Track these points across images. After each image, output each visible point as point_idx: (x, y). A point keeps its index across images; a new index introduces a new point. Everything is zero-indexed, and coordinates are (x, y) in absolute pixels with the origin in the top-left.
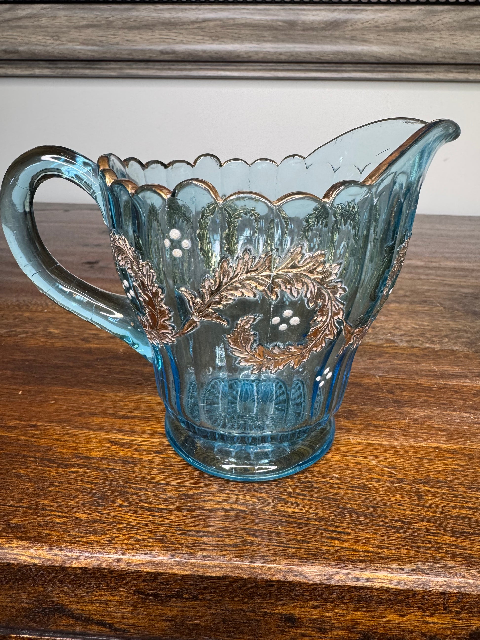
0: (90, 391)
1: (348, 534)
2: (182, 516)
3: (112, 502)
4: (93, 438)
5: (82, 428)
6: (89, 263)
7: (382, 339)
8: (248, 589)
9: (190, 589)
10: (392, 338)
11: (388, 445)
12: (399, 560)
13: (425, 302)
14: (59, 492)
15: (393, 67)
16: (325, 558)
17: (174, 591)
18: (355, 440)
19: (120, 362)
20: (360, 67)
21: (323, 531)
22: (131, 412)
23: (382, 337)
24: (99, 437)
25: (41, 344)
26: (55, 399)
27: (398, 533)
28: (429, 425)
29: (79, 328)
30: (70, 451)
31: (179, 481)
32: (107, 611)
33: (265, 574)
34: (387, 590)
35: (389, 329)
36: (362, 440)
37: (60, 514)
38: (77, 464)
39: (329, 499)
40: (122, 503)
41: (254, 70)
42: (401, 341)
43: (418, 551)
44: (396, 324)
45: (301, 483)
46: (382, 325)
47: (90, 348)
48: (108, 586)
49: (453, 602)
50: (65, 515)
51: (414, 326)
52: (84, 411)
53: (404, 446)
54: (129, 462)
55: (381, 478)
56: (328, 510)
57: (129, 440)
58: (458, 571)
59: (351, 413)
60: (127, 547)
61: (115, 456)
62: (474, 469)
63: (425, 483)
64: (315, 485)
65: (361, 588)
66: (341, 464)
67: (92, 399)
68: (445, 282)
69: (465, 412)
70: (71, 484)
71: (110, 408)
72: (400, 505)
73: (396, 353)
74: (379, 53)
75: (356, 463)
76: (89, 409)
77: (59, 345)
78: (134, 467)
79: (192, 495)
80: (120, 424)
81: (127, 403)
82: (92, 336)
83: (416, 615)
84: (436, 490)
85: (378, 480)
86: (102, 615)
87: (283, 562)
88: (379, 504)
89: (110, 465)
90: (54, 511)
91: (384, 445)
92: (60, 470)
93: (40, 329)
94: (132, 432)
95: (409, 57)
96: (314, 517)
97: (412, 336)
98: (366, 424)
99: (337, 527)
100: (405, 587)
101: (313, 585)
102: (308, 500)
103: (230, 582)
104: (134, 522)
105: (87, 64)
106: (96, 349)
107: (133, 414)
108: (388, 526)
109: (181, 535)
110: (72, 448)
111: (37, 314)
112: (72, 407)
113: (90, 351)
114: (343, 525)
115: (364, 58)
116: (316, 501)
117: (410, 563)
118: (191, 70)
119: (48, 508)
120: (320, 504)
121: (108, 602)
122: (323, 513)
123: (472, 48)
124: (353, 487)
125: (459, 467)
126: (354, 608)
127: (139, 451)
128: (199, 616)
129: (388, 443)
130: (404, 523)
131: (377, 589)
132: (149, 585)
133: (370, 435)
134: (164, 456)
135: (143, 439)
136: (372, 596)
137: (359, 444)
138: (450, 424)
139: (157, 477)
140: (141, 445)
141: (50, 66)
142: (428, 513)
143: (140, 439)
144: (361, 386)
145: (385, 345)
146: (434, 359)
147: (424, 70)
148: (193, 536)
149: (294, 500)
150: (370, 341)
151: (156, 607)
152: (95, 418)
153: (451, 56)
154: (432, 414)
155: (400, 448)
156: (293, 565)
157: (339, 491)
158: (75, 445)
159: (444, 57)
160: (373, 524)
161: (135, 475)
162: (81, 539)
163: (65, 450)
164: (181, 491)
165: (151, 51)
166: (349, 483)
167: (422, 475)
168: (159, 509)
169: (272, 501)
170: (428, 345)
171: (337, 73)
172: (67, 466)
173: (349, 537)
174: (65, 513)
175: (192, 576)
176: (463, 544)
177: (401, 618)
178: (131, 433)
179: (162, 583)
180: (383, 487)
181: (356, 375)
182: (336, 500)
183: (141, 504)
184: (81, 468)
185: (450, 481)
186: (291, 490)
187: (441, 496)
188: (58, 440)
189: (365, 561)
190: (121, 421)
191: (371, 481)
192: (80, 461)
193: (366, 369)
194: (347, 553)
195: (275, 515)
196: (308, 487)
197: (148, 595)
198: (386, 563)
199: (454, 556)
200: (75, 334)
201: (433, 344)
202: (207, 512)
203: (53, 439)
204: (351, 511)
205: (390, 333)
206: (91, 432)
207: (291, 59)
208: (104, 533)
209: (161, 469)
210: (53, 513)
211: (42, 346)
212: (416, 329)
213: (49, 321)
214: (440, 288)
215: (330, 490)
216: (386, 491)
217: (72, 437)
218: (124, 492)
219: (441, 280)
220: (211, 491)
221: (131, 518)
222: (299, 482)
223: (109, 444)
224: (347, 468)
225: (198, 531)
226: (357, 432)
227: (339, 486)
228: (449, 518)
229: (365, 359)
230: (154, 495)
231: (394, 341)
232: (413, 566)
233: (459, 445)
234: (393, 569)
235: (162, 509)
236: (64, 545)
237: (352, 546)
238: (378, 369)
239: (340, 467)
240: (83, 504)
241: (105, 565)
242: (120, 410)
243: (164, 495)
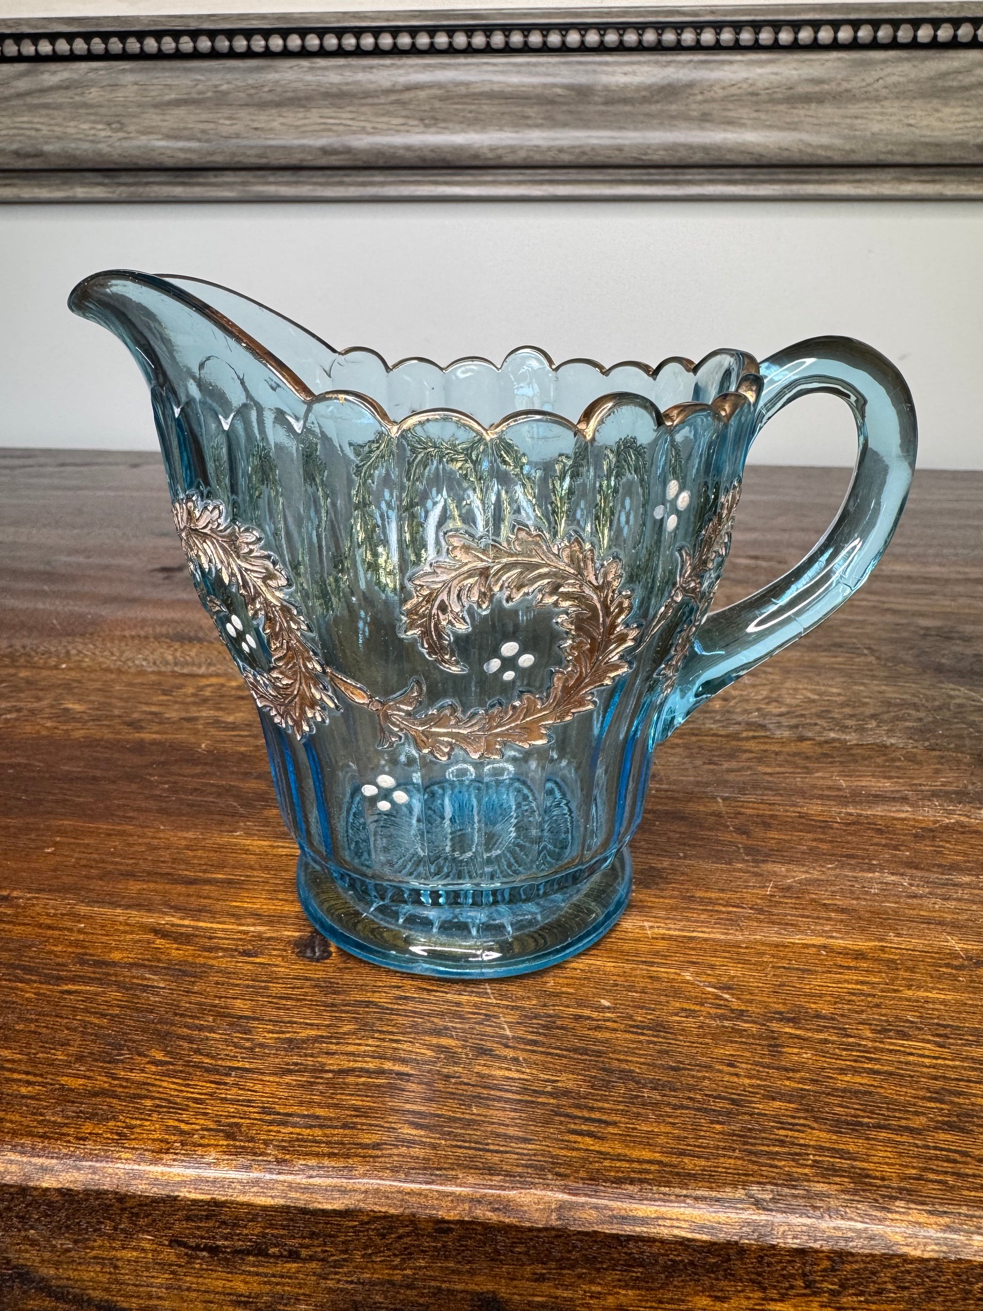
0: (129, 828)
1: (615, 1124)
2: (278, 1083)
3: (140, 1054)
4: (121, 923)
5: (101, 903)
6: (164, 570)
7: (739, 723)
8: (400, 1237)
9: (282, 1236)
10: (761, 721)
11: (720, 940)
12: (711, 1179)
13: (840, 646)
14: (35, 1033)
15: (789, 173)
16: (558, 1174)
17: (250, 1240)
18: (656, 930)
19: (198, 770)
20: (721, 174)
21: (562, 1119)
22: (205, 871)
23: (740, 719)
24: (132, 921)
25: (44, 733)
26: (56, 844)
27: (719, 1123)
28: (813, 900)
29: (127, 700)
30: (70, 950)
31: (281, 1013)
32: (117, 1281)
33: (433, 1207)
34: (685, 1243)
35: (757, 701)
36: (669, 929)
37: (30, 1078)
38: (80, 976)
39: (585, 1052)
40: (159, 1056)
41: (509, 183)
42: (779, 725)
43: (754, 1162)
44: (772, 691)
45: (531, 1018)
46: (745, 693)
47: (142, 740)
48: (115, 1229)
49: (824, 1270)
50: (40, 1079)
51: (809, 695)
52: (110, 867)
53: (756, 942)
54: (185, 973)
55: (698, 1008)
56: (578, 1074)
57: (193, 927)
58: (833, 1203)
59: (655, 874)
60: (157, 1146)
61: (159, 960)
62: (895, 991)
63: (789, 1020)
64: (559, 1023)
65: (629, 1238)
66: (620, 981)
67: (130, 845)
68: (886, 606)
69: (893, 874)
70: (62, 1017)
71: (163, 862)
72: (731, 1065)
73: (766, 751)
74: (758, 145)
75: (651, 977)
76: (121, 864)
77: (78, 734)
78: (193, 982)
79: (304, 1041)
80: (179, 895)
81: (200, 853)
82: (149, 717)
83: (749, 1298)
84: (810, 1034)
85: (691, 1013)
86: (106, 1290)
87: (471, 1180)
88: (687, 1062)
89: (146, 979)
90: (19, 1073)
91: (713, 940)
92: (44, 988)
93: (45, 703)
94: (200, 911)
95: (820, 152)
96: (549, 1089)
97: (802, 716)
98: (683, 898)
99: (592, 1109)
100: (722, 1237)
101: (530, 1229)
102: (542, 1053)
103: (362, 1223)
104: (178, 1096)
105: (177, 177)
106: (154, 743)
107: (209, 875)
108: (698, 1110)
109: (271, 1123)
110: (76, 944)
111: (45, 673)
112: (89, 860)
113: (140, 748)
114: (606, 1105)
115: (728, 157)
116: (557, 1055)
117: (734, 1185)
118: (383, 184)
119: (9, 1066)
120: (565, 1061)
121: (120, 1264)
122: (567, 1081)
123: (948, 133)
124: (637, 1027)
125: (865, 988)
126: (619, 1280)
127: (210, 949)
128: (304, 1294)
129: (723, 937)
130: (733, 1102)
131: (662, 1241)
132: (198, 1228)
133: (689, 921)
134: (258, 960)
135: (220, 926)
136: (655, 1256)
137: (663, 939)
138: (858, 899)
139: (238, 1003)
140: (216, 938)
141: (106, 181)
142: (787, 1083)
143: (215, 926)
144: (683, 818)
145: (744, 734)
146: (841, 763)
147: (851, 177)
148: (294, 1125)
149: (510, 1053)
150: (712, 726)
151: (215, 1275)
152: (131, 883)
153: (905, 149)
154: (823, 877)
155: (746, 948)
156: (491, 1187)
157: (608, 1035)
158: (81, 937)
159: (891, 152)
160: (669, 1104)
161: (193, 999)
162: (65, 1130)
163: (59, 948)
164: (283, 1032)
165: (303, 149)
166: (631, 1018)
167: (784, 1004)
168: (232, 1069)
169: (467, 1054)
170: (832, 735)
171: (675, 187)
172: (59, 979)
173: (616, 1131)
174: (41, 1075)
175: (286, 1209)
176: (851, 1148)
177: (718, 1303)
178: (197, 913)
179: (224, 1223)
180: (700, 1027)
181: (676, 795)
182: (599, 1054)
183: (197, 1058)
184: (86, 984)
185: (842, 1016)
186: (508, 1033)
187: (818, 1046)
188: (50, 927)
189: (641, 1181)
190: (181, 889)
191: (676, 1015)
192: (88, 971)
193: (697, 784)
194: (607, 1163)
195: (468, 1084)
196: (544, 1026)
197: (197, 1248)
198: (684, 1186)
199: (827, 1173)
200: (116, 712)
201: (843, 732)
202: (330, 1075)
203: (40, 926)
204: (627, 1076)
205: (758, 710)
206: (119, 911)
207: (583, 160)
208: (114, 1118)
209: (248, 986)
210: (16, 1076)
211: (45, 737)
212: (814, 701)
213: (68, 687)
214: (874, 618)
215: (590, 1032)
216: (704, 1036)
217: (79, 922)
218: (168, 1033)
219: (879, 601)
220: (345, 1034)
221: (173, 1086)
222: (526, 1016)
223: (151, 936)
224: (631, 988)
225: (304, 1116)
226: (662, 913)
227: (608, 1024)
228: (829, 1094)
229: (698, 762)
230: (226, 1040)
231: (763, 727)
232: (740, 1193)
233: (870, 940)
234: (696, 1199)
235: (238, 1068)
236: (27, 1141)
237: (620, 1149)
238: (724, 783)
239: (617, 985)
240: (80, 1059)
241: (107, 1185)
242: (183, 867)
243: (248, 1040)
